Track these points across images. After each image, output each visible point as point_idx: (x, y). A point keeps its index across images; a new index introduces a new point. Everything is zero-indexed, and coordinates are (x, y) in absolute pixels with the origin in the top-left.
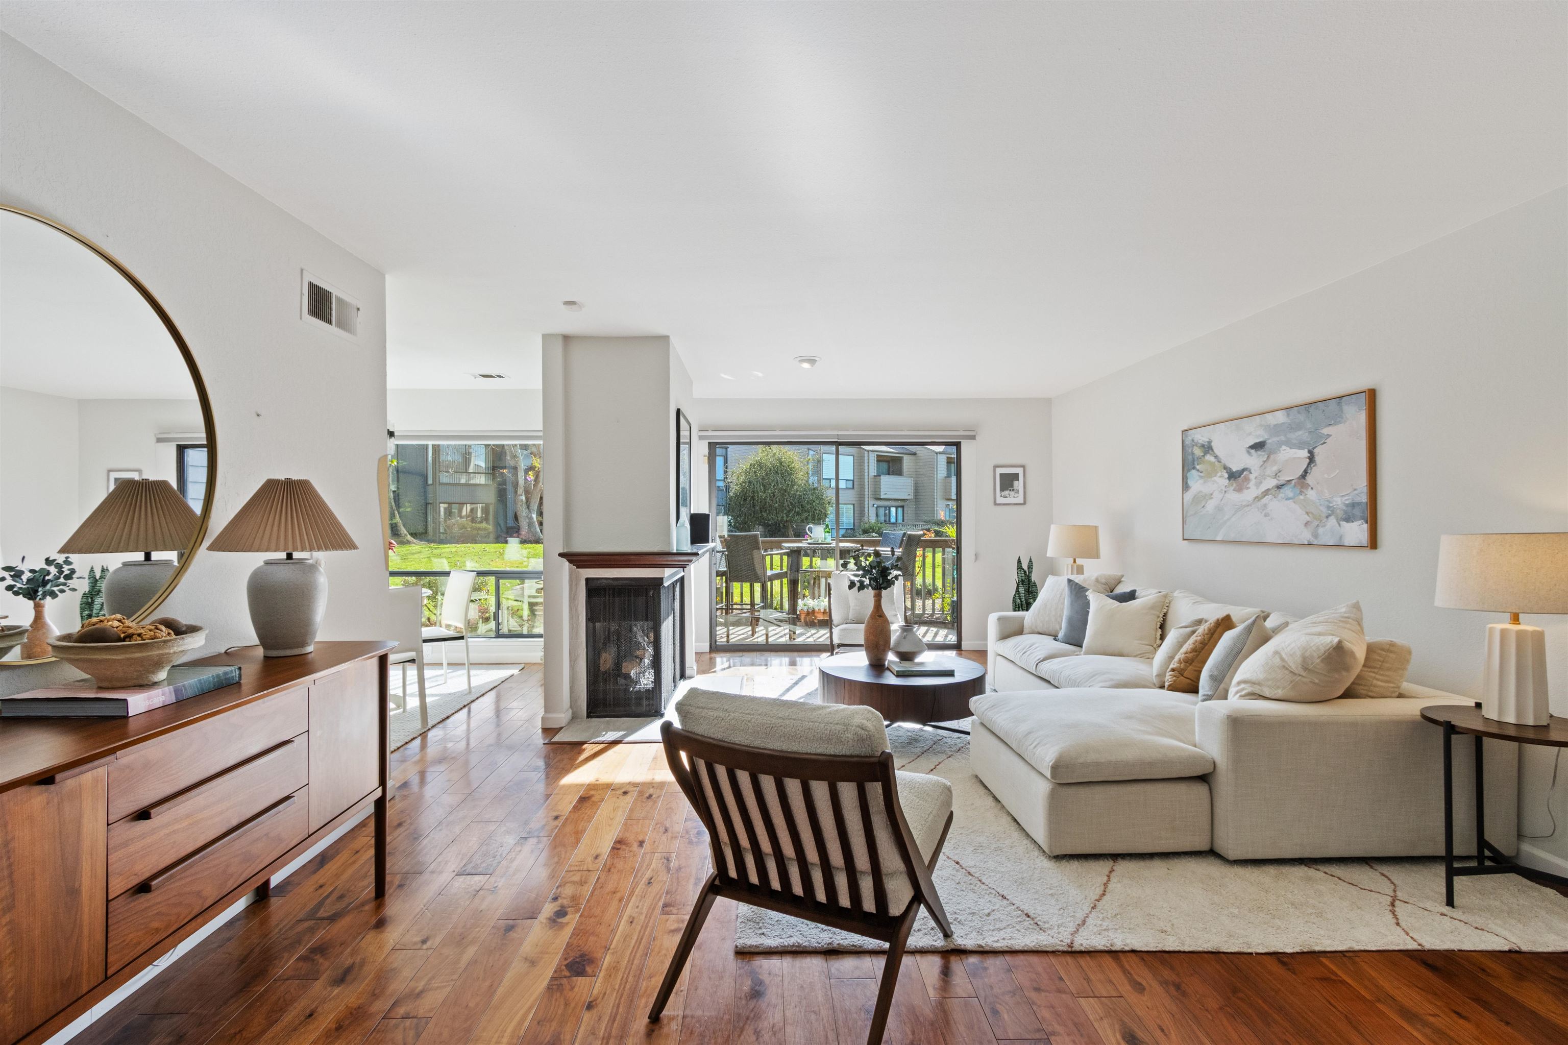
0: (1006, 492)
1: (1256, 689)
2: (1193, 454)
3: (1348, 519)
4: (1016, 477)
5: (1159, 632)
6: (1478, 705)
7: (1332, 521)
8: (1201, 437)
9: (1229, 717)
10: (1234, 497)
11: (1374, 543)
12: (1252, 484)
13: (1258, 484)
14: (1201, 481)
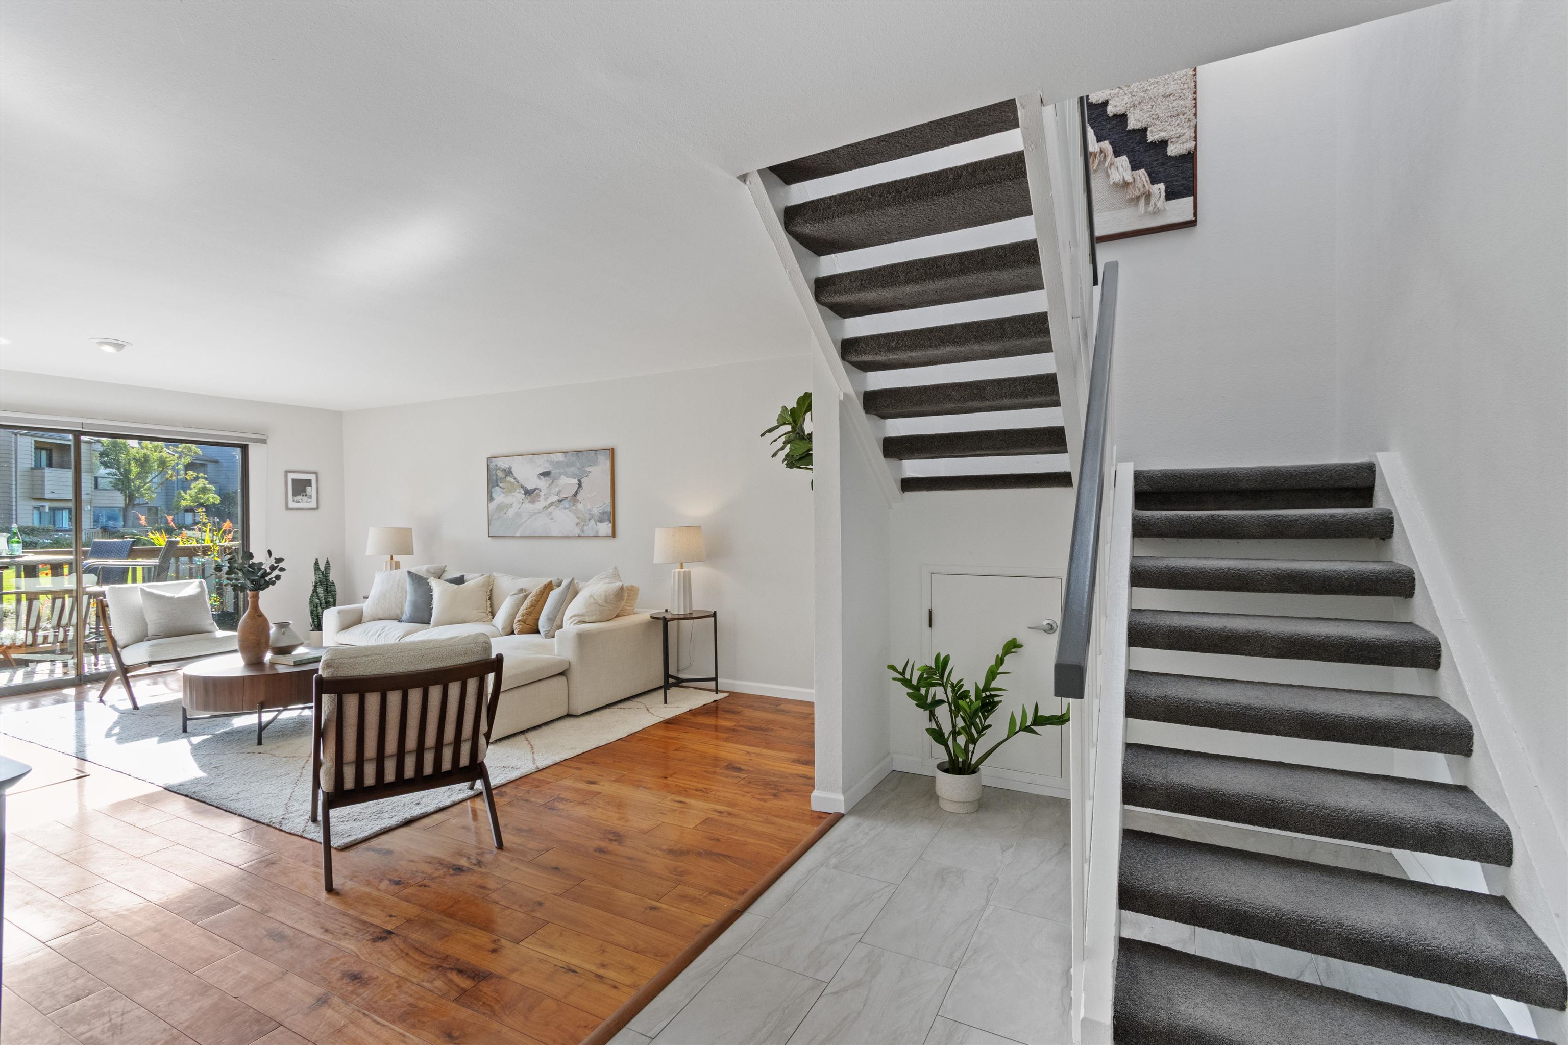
0: (299, 498)
1: (581, 619)
2: (496, 475)
3: (601, 521)
4: (308, 482)
5: (489, 602)
6: (666, 610)
7: (592, 522)
8: (503, 463)
9: (577, 633)
10: (528, 506)
11: (614, 535)
12: (541, 499)
13: (546, 499)
14: (503, 495)
